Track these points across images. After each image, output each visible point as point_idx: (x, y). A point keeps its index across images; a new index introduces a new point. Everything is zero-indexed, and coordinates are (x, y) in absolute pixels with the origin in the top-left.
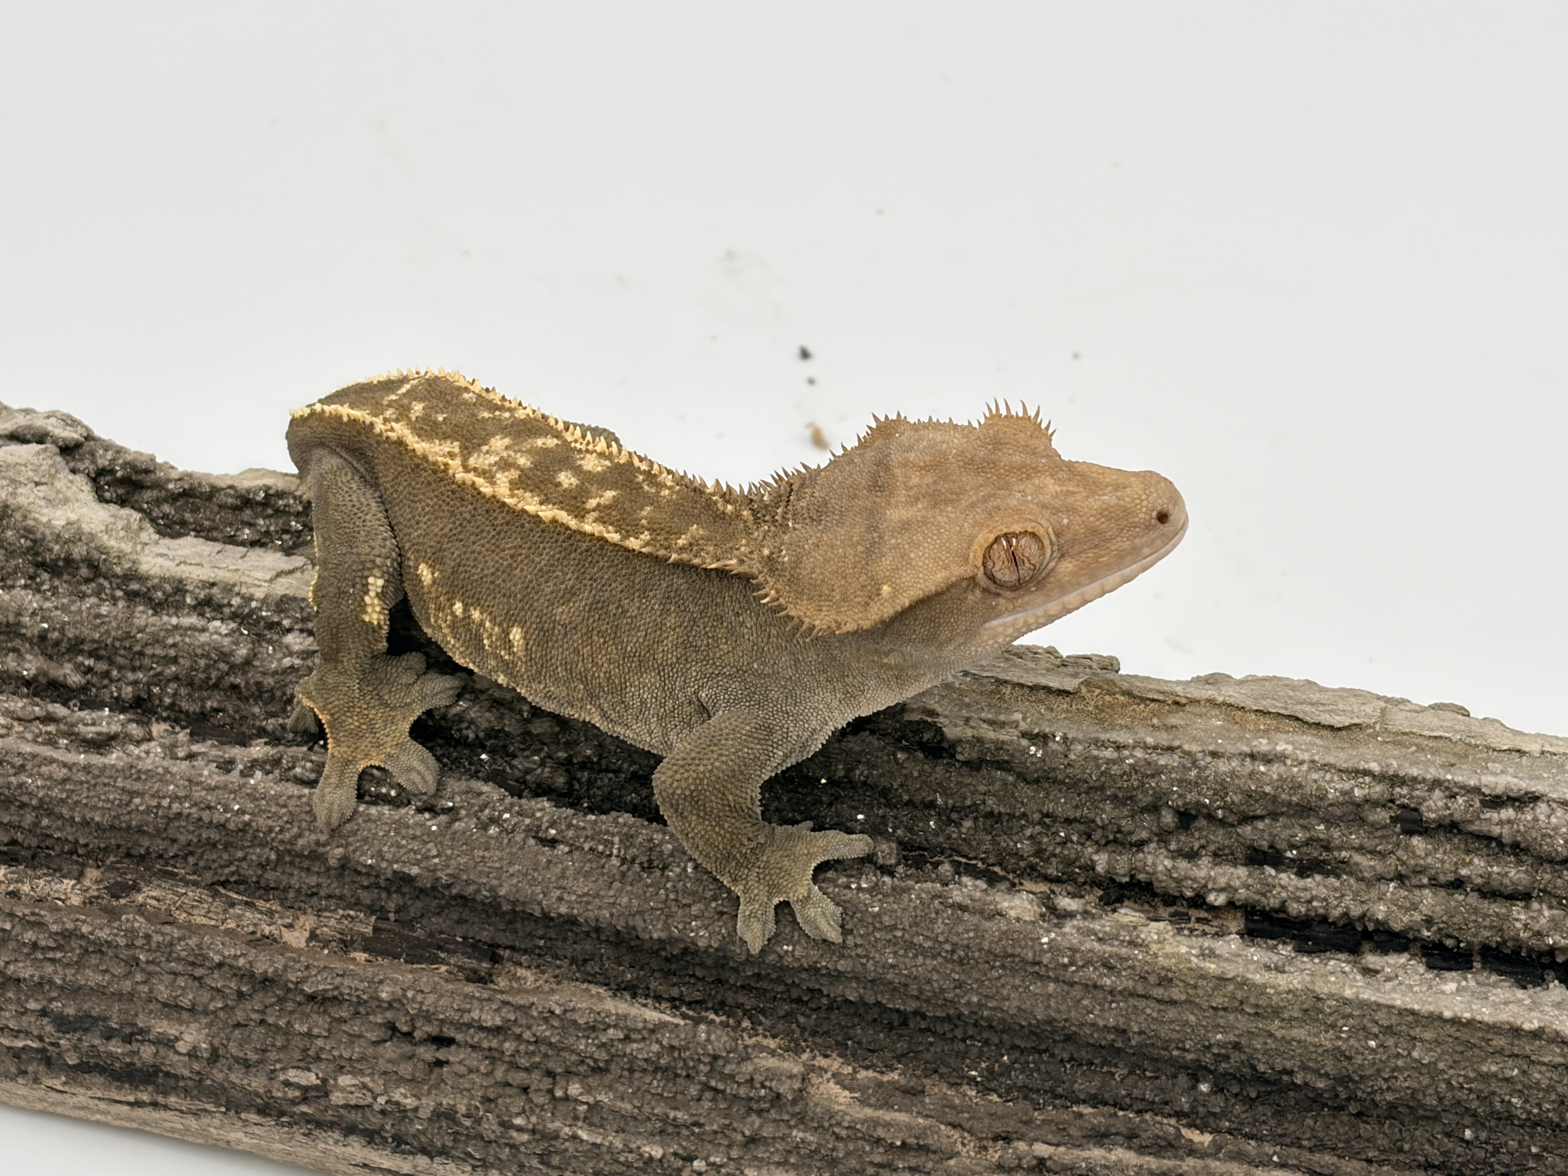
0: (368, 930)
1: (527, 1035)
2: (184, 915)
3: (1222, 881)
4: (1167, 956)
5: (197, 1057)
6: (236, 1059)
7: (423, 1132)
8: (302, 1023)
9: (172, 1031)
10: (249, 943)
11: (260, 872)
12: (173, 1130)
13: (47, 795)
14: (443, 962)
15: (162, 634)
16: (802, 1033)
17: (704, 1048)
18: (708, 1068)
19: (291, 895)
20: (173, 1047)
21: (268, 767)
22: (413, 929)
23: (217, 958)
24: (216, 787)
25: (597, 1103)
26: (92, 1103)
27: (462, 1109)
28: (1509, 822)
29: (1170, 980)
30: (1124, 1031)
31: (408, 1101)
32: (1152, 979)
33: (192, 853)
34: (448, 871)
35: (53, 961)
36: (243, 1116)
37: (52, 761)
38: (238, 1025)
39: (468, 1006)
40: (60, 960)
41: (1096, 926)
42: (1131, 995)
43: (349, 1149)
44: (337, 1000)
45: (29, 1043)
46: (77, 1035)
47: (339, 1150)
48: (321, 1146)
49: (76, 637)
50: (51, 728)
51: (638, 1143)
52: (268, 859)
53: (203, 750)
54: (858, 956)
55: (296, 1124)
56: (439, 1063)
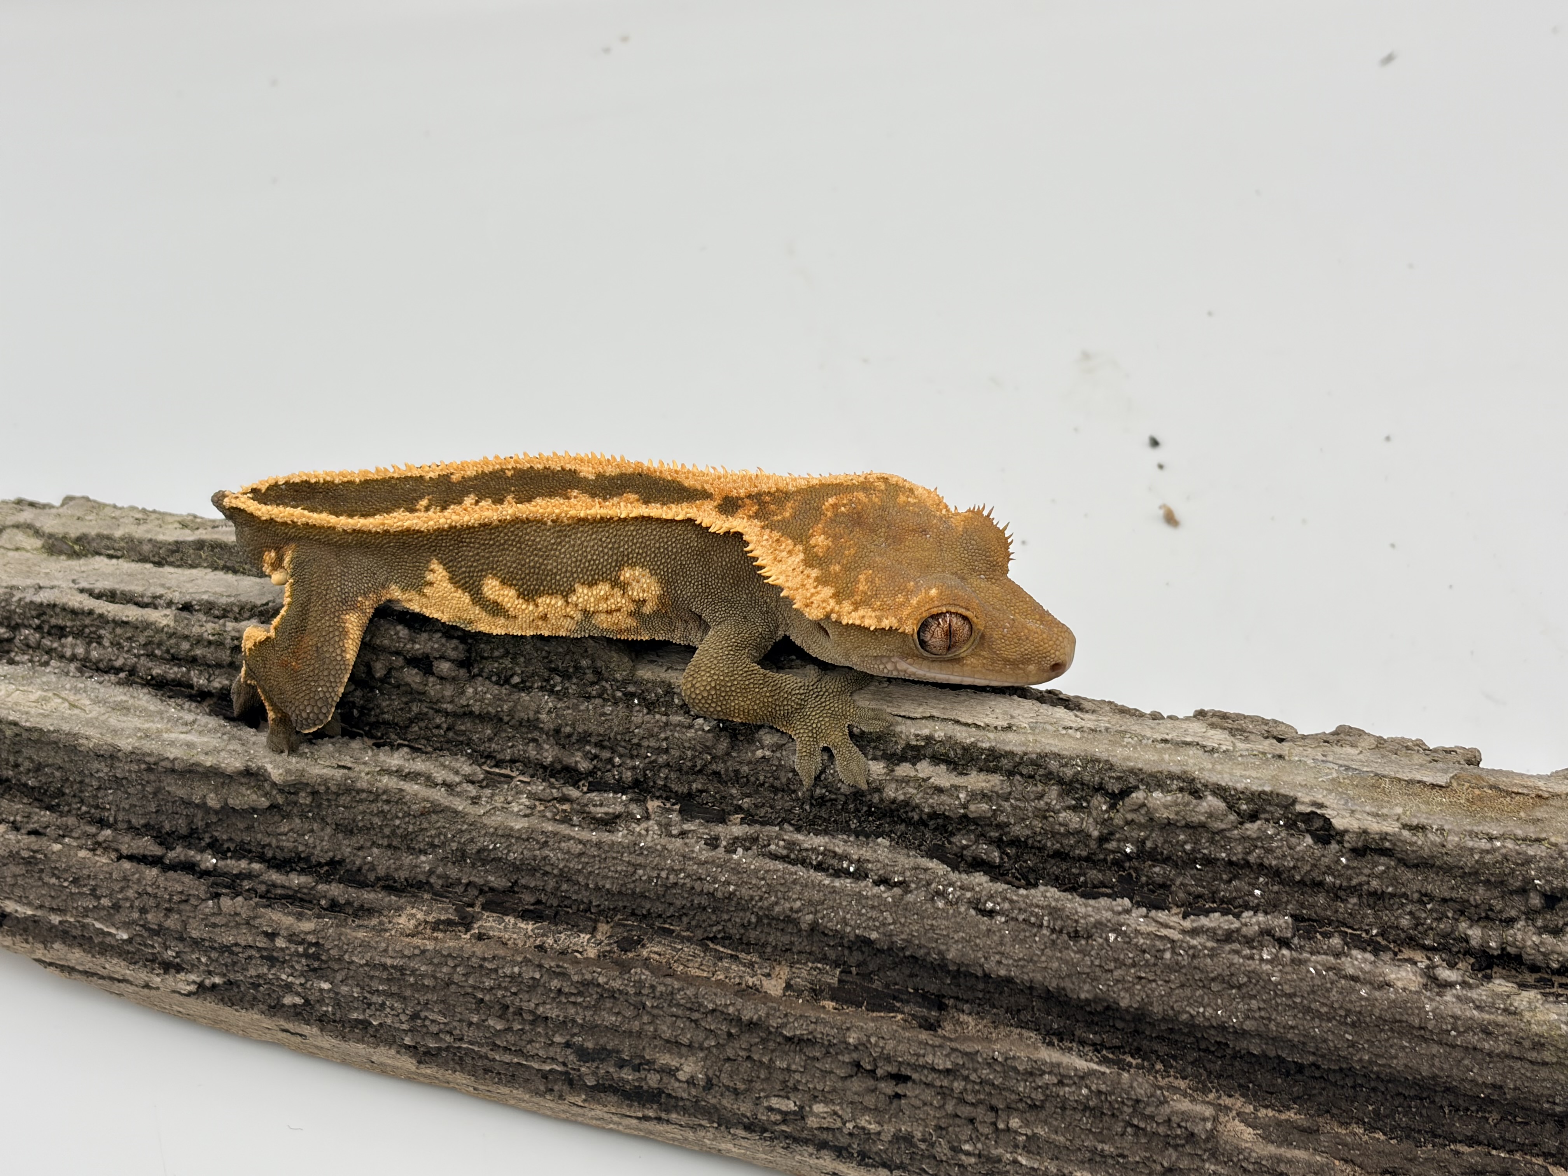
0: (834, 981)
1: (973, 1077)
2: (681, 967)
4: (1538, 1023)
5: (694, 1085)
6: (728, 1088)
7: (885, 1151)
8: (782, 1060)
9: (674, 1063)
10: (736, 994)
11: (742, 931)
12: (674, 1139)
13: (565, 866)
14: (898, 1011)
15: (656, 730)
16: (1209, 1077)
17: (1128, 1093)
18: (1131, 1110)
19: (769, 950)
20: (674, 1075)
21: (747, 844)
22: (871, 981)
23: (711, 1006)
24: (706, 862)
25: (1034, 1134)
26: (606, 1116)
27: (918, 1135)
29: (1543, 1045)
30: (1501, 1087)
31: (873, 1126)
32: (1527, 1044)
33: (686, 914)
34: (903, 937)
35: (574, 1003)
36: (732, 1131)
37: (570, 838)
38: (729, 1059)
39: (922, 1052)
40: (580, 1004)
42: (1507, 1056)
43: (821, 1161)
44: (811, 1042)
45: (555, 1067)
46: (595, 1064)
47: (813, 1161)
48: (798, 1157)
49: (585, 732)
50: (566, 807)
51: (1070, 1169)
52: (749, 922)
53: (693, 828)
54: (1263, 1018)
55: (776, 1138)
56: (898, 1096)
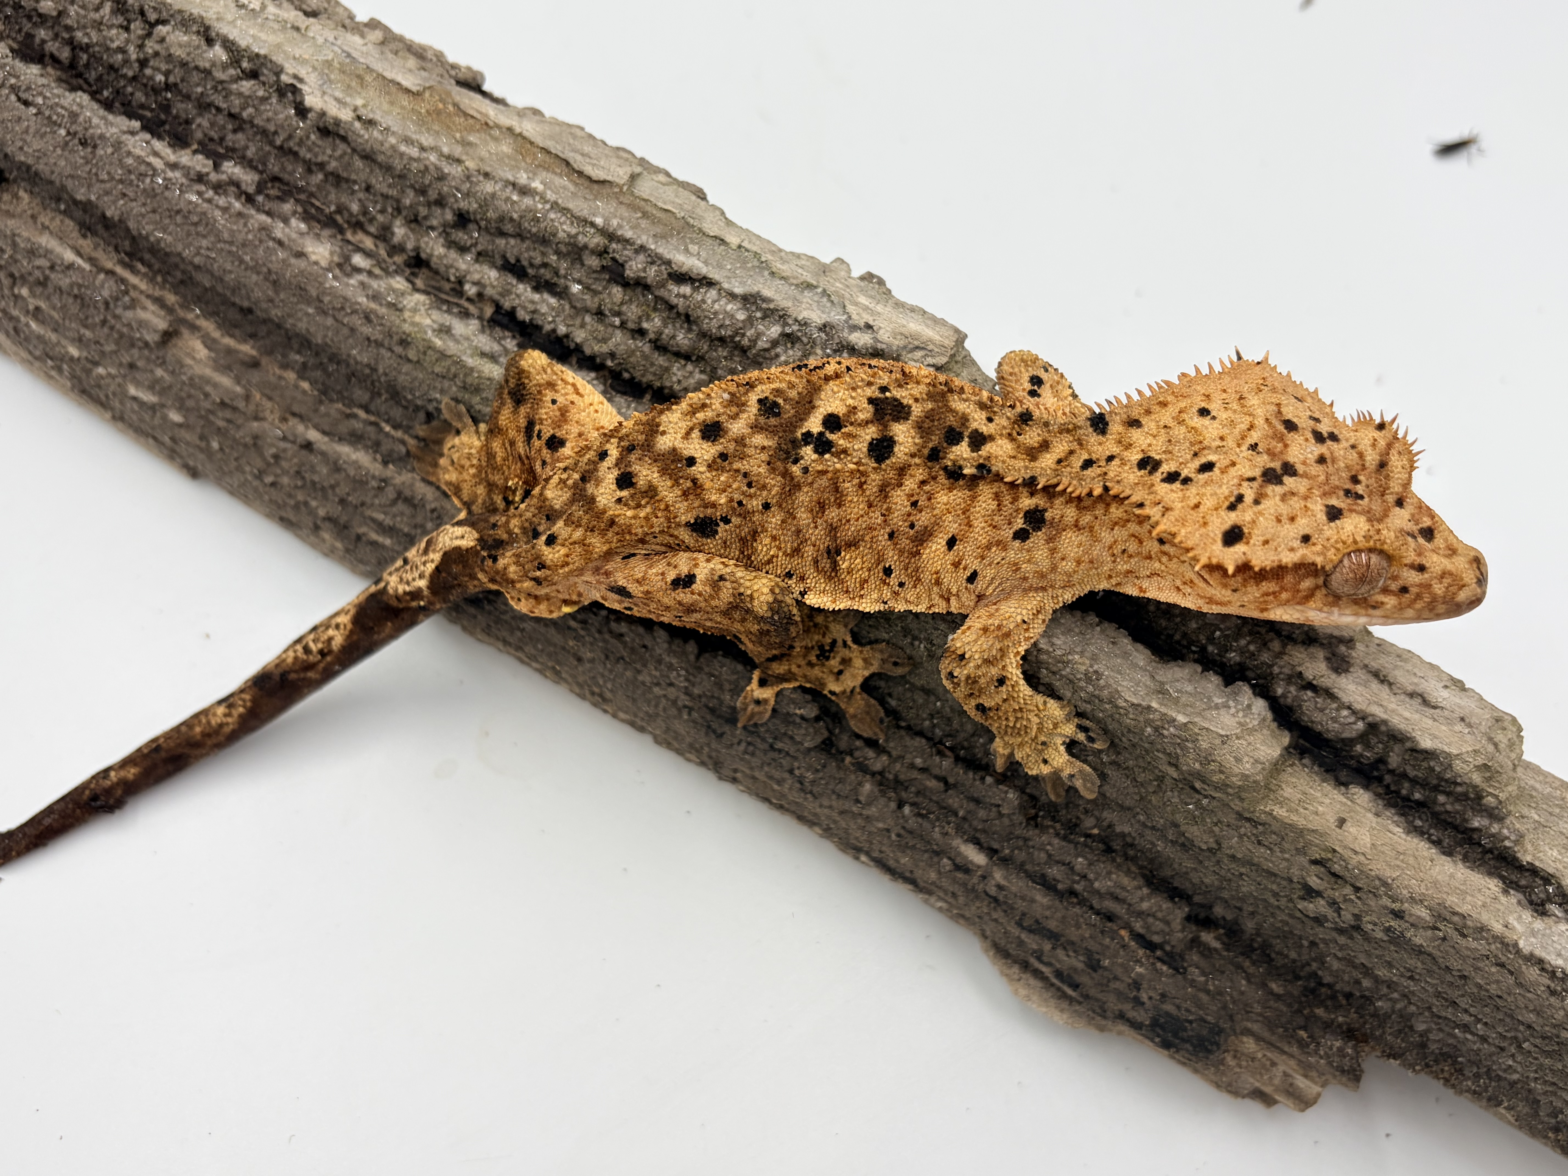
3: (476, 277)
4: (413, 324)
16: (192, 298)
25: (40, 307)
28: (684, 296)
29: (409, 343)
30: (375, 370)
41: (375, 284)
42: (381, 345)
51: (65, 343)
54: (209, 257)
